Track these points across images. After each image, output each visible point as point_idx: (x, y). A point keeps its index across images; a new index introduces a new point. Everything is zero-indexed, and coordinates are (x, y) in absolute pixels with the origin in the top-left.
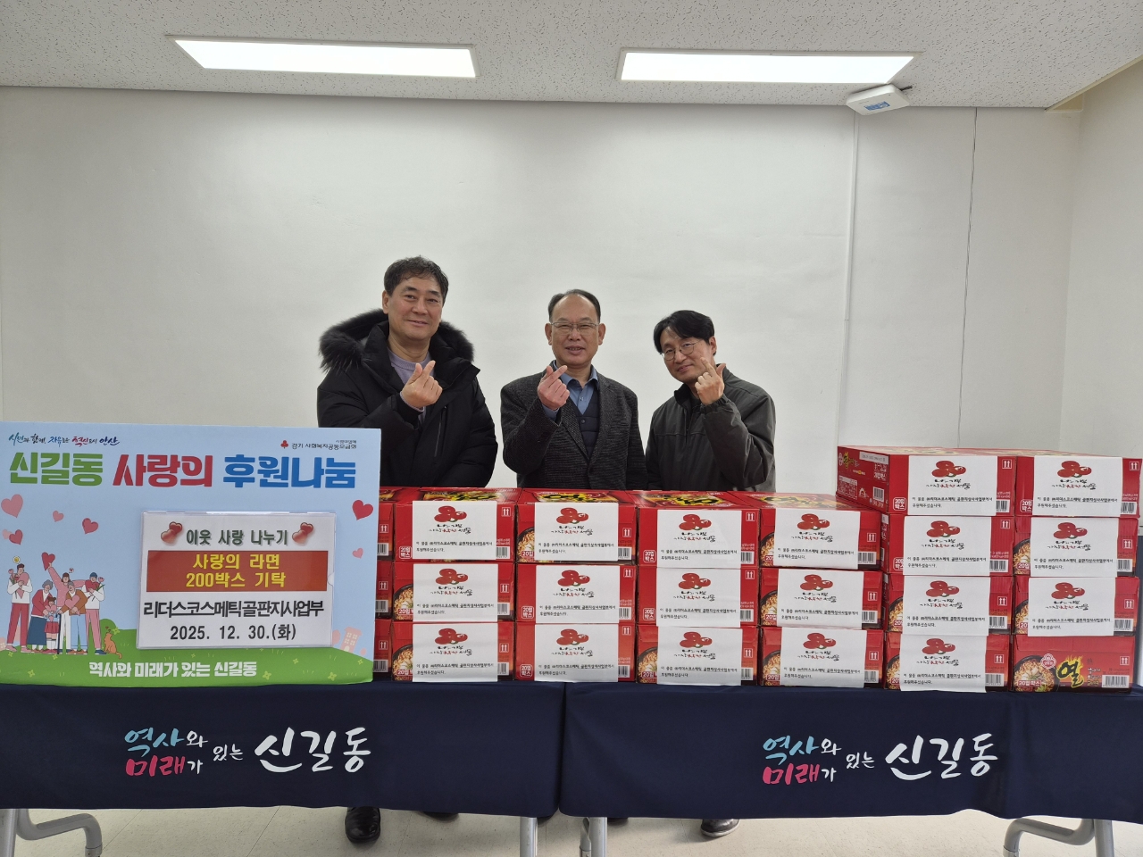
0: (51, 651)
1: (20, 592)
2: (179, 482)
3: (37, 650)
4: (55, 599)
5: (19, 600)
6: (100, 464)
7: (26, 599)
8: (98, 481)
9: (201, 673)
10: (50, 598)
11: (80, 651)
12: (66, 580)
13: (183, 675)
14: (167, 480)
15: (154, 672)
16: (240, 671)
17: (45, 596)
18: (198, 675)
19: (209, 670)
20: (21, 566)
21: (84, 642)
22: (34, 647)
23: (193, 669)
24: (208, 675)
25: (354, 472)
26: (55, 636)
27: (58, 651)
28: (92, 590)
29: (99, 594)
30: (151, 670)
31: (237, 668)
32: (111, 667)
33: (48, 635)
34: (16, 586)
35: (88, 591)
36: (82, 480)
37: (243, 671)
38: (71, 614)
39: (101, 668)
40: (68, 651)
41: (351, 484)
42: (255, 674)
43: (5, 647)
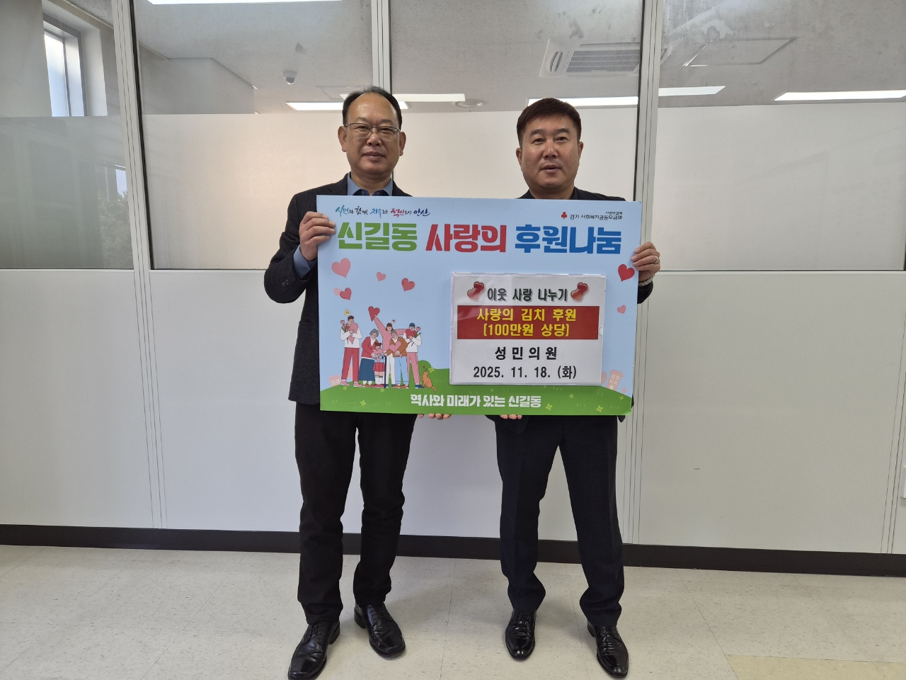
0: (379, 386)
1: (351, 339)
2: (479, 248)
3: (367, 384)
4: (381, 344)
5: (349, 345)
6: (415, 232)
7: (357, 344)
8: (413, 247)
9: (498, 404)
10: (377, 344)
11: (403, 385)
12: (389, 328)
13: (484, 406)
14: (469, 247)
15: (462, 403)
17: (372, 342)
18: (496, 405)
19: (504, 402)
20: (351, 318)
21: (406, 378)
22: (365, 382)
23: (492, 401)
24: (504, 406)
25: (619, 240)
26: (382, 374)
27: (385, 385)
28: (411, 337)
29: (417, 341)
30: (460, 401)
31: (526, 400)
32: (428, 398)
33: (376, 373)
34: (348, 334)
35: (408, 338)
36: (400, 246)
37: (530, 403)
38: (394, 356)
39: (420, 399)
40: (393, 385)
41: (617, 250)
42: (539, 405)
43: (340, 382)
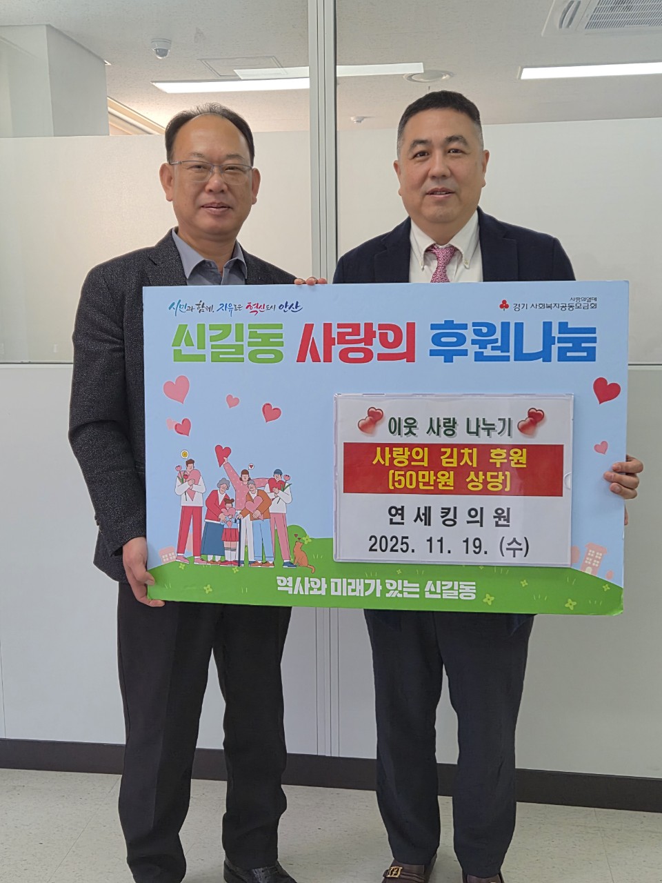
0: (231, 563)
1: (191, 493)
2: (375, 356)
3: (213, 561)
4: (233, 500)
5: (190, 503)
6: (280, 336)
7: (199, 501)
8: (279, 357)
9: (409, 593)
10: (227, 500)
11: (265, 563)
12: (245, 477)
13: (387, 595)
14: (361, 355)
15: (353, 590)
16: (456, 593)
17: (221, 498)
18: (406, 595)
19: (418, 590)
20: (190, 462)
21: (269, 552)
22: (210, 558)
23: (400, 589)
24: (418, 596)
25: (594, 340)
26: (235, 544)
27: (239, 563)
28: (276, 490)
29: (285, 496)
30: (350, 587)
31: (452, 589)
32: (302, 582)
34: (186, 485)
35: (272, 491)
36: (259, 356)
37: (459, 593)
38: (252, 519)
39: (290, 584)
40: (251, 563)
41: (591, 356)
42: (474, 597)
43: (174, 557)
